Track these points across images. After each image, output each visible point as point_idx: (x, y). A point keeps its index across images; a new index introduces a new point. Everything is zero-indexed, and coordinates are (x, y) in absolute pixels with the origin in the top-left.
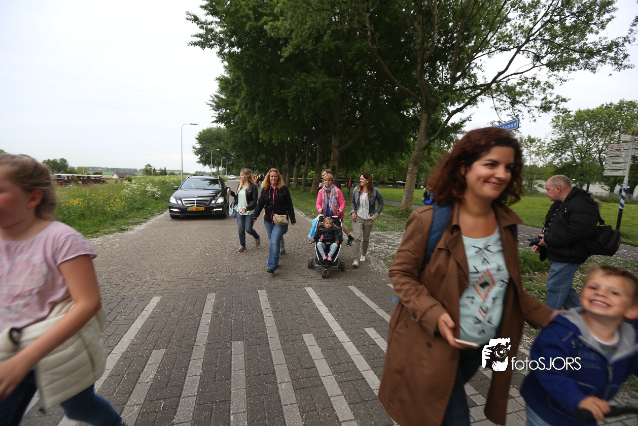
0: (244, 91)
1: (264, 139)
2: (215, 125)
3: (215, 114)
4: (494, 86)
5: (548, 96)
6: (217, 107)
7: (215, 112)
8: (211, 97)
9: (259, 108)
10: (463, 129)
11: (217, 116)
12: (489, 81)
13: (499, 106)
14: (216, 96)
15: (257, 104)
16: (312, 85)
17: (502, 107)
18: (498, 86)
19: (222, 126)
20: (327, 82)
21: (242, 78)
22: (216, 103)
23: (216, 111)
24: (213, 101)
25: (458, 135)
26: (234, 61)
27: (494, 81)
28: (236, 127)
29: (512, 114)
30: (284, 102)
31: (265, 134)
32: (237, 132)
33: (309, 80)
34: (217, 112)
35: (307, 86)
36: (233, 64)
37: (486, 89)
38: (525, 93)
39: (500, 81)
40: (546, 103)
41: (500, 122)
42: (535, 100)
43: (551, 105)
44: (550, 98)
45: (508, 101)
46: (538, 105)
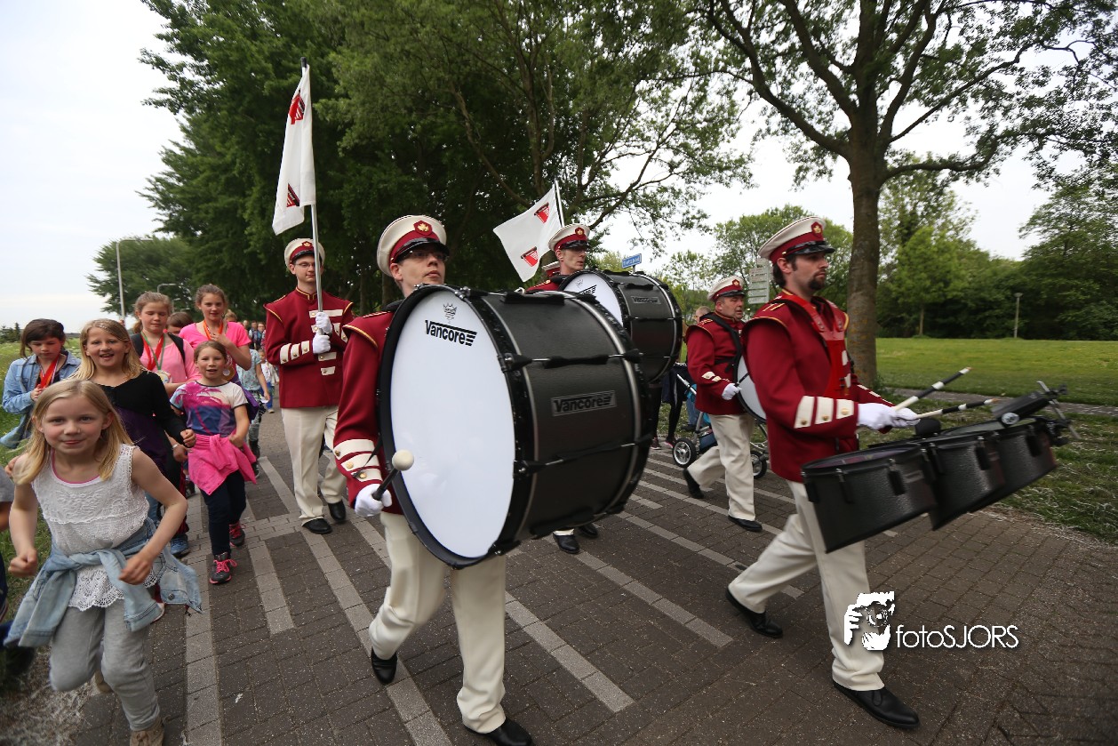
2: (160, 235)
3: (164, 215)
4: (630, 197)
5: (690, 210)
6: (165, 202)
7: (160, 211)
8: (150, 181)
10: (600, 246)
11: (167, 218)
12: (623, 190)
13: (639, 220)
14: (158, 180)
16: (381, 186)
17: (642, 222)
18: (634, 198)
19: (171, 236)
20: (406, 183)
22: (159, 192)
23: (164, 209)
24: (156, 189)
25: (594, 254)
27: (629, 190)
28: (218, 242)
29: (654, 230)
32: (221, 252)
33: (375, 178)
34: (166, 212)
35: (371, 185)
37: (622, 198)
38: (665, 204)
39: (637, 189)
40: (688, 219)
41: (641, 240)
42: (677, 214)
43: (693, 221)
44: (693, 212)
45: (648, 215)
46: (680, 221)
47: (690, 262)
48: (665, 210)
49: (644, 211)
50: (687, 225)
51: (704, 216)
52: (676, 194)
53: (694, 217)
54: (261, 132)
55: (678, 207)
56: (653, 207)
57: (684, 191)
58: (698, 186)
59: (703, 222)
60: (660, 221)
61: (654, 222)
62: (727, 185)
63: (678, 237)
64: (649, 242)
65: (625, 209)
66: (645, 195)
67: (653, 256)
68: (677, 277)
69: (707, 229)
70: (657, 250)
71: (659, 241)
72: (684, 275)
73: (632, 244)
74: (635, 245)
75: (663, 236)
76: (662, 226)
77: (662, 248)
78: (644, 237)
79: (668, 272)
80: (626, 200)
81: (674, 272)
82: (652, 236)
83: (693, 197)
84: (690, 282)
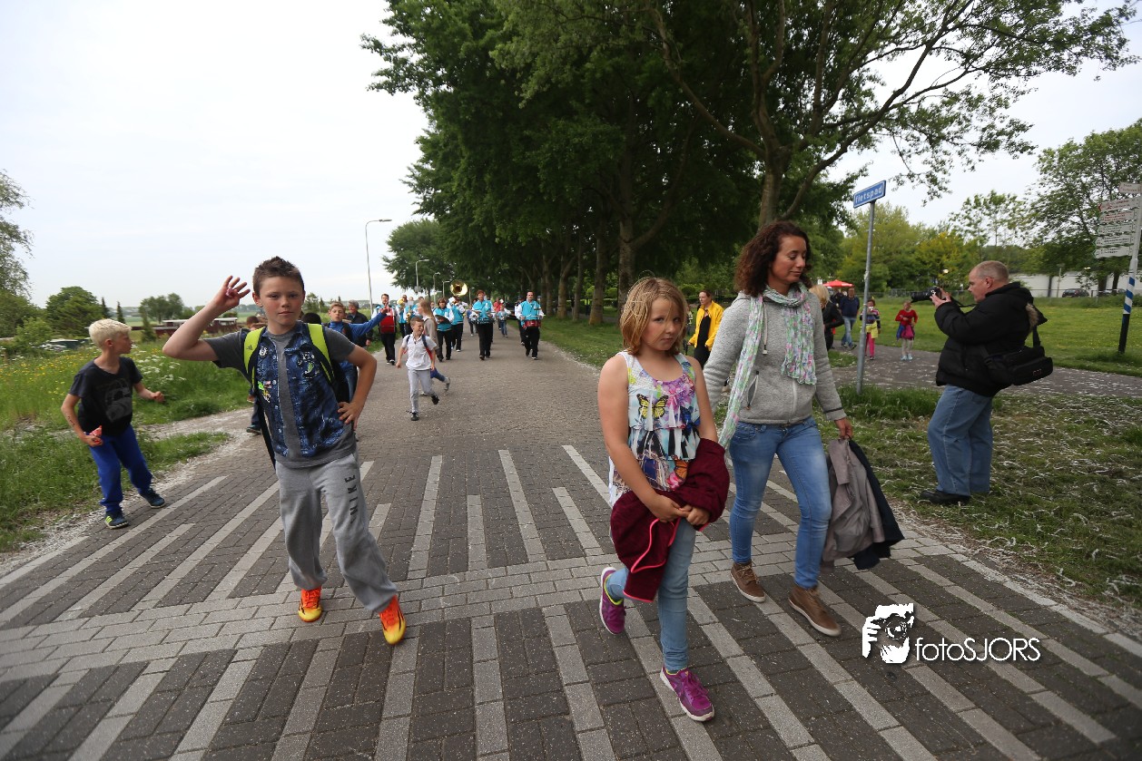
0: (463, 157)
1: (503, 236)
2: (418, 218)
3: (419, 198)
4: (891, 115)
5: (996, 122)
6: (421, 186)
7: (414, 194)
8: (409, 169)
9: (491, 183)
11: (422, 201)
12: (881, 105)
13: (908, 147)
14: (416, 167)
15: (487, 177)
16: (576, 140)
19: (431, 218)
21: (460, 137)
22: (417, 178)
23: (420, 193)
24: (413, 176)
26: (444, 110)
27: (887, 107)
28: (455, 219)
30: (532, 170)
31: (504, 228)
32: (457, 228)
33: (571, 131)
34: (421, 195)
35: (568, 141)
36: (443, 114)
39: (905, 103)
40: (991, 135)
41: (911, 176)
42: (972, 131)
43: (1000, 138)
44: (999, 126)
45: (923, 137)
46: (977, 140)
47: (993, 207)
48: (954, 128)
49: (916, 133)
50: (990, 145)
51: (1022, 128)
52: (973, 103)
53: (1001, 133)
54: (463, 99)
55: (975, 122)
56: (933, 126)
57: (988, 95)
58: (1014, 81)
59: (1019, 138)
60: (944, 145)
61: (933, 147)
62: (1071, 70)
63: (970, 166)
64: (923, 177)
65: (885, 131)
66: (921, 112)
67: (927, 197)
68: (971, 228)
69: (1025, 148)
70: (936, 188)
71: (939, 175)
72: (983, 226)
73: (894, 184)
74: (901, 183)
75: (946, 167)
76: (945, 153)
77: (944, 185)
78: (915, 171)
79: (957, 223)
80: (889, 120)
81: (967, 221)
82: (928, 168)
83: (1002, 103)
84: (992, 234)
